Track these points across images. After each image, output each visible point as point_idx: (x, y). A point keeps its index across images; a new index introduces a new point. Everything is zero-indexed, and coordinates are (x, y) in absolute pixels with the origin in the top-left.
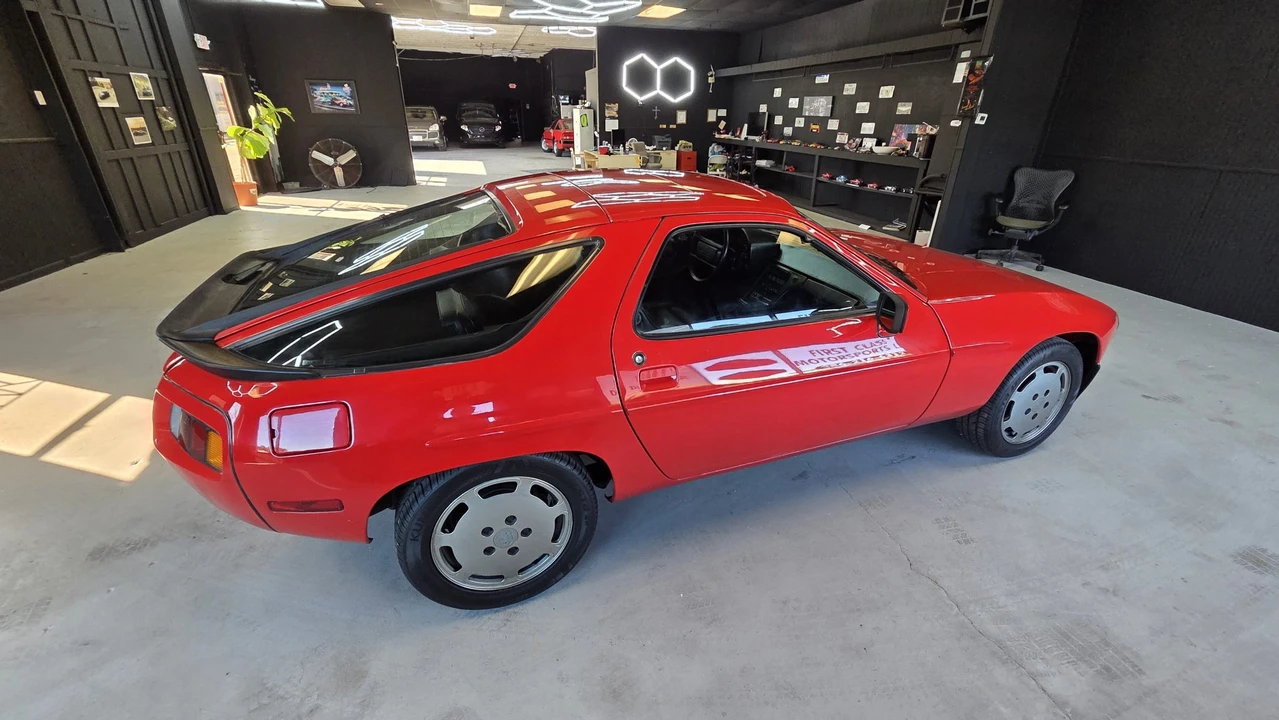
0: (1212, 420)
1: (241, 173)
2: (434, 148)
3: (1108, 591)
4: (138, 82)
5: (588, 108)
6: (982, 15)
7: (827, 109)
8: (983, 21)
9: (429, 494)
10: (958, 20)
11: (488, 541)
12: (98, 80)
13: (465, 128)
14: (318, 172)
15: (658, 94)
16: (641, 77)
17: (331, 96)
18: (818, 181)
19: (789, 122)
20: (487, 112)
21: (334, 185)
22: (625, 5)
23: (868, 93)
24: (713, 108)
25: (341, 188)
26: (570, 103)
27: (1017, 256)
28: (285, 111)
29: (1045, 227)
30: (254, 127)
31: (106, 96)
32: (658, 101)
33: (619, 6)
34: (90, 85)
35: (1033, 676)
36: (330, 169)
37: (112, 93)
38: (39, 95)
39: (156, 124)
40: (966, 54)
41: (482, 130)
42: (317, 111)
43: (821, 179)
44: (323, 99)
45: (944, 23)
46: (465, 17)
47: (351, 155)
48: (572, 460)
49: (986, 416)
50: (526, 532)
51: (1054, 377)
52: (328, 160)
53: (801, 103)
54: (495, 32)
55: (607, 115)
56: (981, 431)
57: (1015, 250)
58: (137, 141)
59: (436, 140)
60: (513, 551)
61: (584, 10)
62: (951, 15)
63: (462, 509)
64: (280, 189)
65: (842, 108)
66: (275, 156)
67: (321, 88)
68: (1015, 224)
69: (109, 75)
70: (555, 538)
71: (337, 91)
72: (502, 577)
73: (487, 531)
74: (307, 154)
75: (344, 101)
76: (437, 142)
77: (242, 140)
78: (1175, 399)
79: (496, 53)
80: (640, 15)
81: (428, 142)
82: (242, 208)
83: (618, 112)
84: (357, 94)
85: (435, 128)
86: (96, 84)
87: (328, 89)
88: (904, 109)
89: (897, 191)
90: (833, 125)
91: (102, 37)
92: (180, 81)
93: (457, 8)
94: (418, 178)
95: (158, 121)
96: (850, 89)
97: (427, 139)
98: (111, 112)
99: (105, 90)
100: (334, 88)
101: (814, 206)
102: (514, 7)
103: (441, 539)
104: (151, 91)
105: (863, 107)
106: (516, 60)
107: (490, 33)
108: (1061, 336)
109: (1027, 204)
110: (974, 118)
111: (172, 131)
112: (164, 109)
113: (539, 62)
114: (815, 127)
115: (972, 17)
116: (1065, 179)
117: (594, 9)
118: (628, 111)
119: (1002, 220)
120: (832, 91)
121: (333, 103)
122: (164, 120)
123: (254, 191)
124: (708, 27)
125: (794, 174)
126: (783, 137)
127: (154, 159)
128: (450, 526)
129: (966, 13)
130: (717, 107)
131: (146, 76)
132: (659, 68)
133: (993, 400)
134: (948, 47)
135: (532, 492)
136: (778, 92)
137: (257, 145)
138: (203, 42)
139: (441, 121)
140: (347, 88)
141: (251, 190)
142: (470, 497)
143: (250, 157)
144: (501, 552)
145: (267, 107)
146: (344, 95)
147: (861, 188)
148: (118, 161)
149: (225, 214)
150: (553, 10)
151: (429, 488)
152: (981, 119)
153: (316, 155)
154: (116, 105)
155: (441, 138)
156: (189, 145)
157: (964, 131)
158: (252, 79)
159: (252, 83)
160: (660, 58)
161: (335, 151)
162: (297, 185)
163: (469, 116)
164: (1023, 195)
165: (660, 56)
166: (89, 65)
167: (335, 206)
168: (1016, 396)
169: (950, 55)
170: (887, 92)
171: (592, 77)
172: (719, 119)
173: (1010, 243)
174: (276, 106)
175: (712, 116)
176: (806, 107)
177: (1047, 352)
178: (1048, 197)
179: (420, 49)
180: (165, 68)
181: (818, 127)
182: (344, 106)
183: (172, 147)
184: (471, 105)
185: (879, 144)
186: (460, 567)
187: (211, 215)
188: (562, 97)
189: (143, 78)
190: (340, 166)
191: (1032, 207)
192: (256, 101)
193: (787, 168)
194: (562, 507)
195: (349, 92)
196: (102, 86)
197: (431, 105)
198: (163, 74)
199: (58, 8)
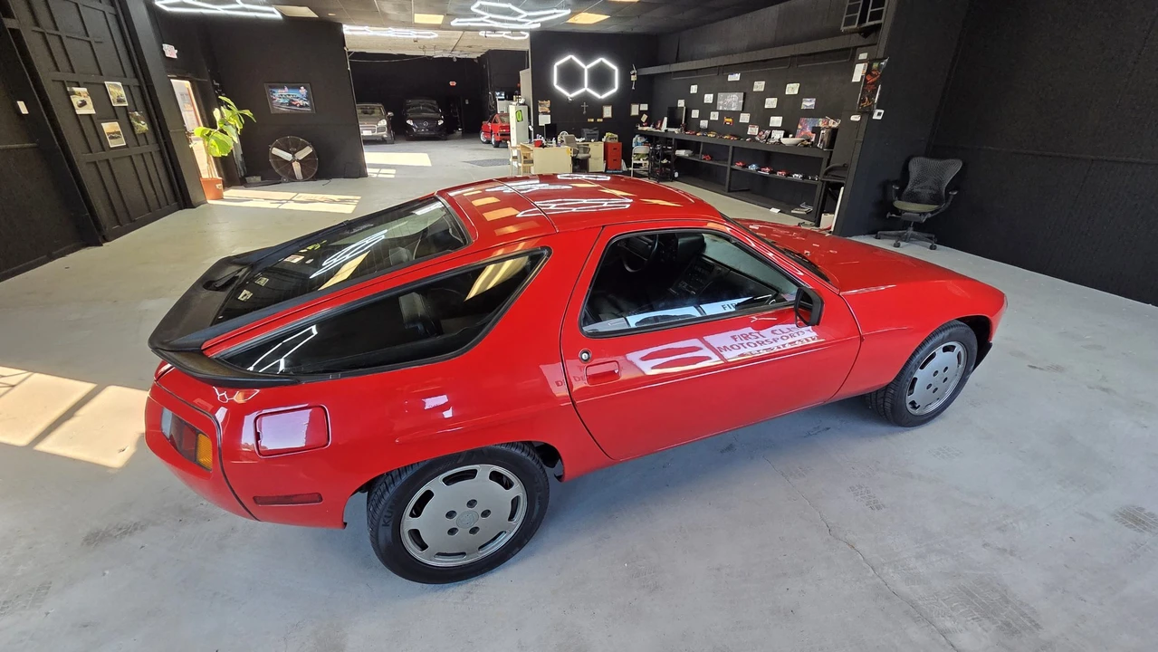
0: (1090, 388)
1: (207, 170)
2: (382, 141)
3: (1005, 550)
4: (112, 90)
5: (524, 104)
6: (877, 22)
7: (738, 104)
8: (878, 27)
9: (398, 483)
10: (856, 26)
11: (452, 523)
12: (76, 89)
13: (410, 122)
14: (278, 167)
15: (586, 92)
16: (571, 77)
17: (289, 98)
18: (732, 169)
19: (705, 115)
20: (430, 107)
21: (293, 178)
22: (555, 14)
23: (775, 89)
24: (636, 103)
25: (299, 181)
26: (506, 99)
27: (913, 236)
28: (247, 113)
29: (936, 211)
30: (219, 128)
31: (83, 104)
32: (586, 97)
33: (551, 15)
34: (68, 95)
35: (944, 633)
36: (289, 164)
37: (89, 101)
38: (21, 105)
39: (129, 127)
40: (863, 56)
41: (426, 124)
42: (277, 112)
43: (735, 167)
44: (282, 101)
45: (843, 29)
46: (410, 24)
47: (308, 150)
48: (526, 447)
49: (892, 392)
50: (486, 514)
51: (952, 356)
52: (287, 156)
53: (715, 99)
54: (436, 36)
55: (540, 111)
56: (888, 405)
57: (910, 231)
58: (113, 144)
59: (385, 134)
60: (474, 531)
61: (519, 19)
62: (849, 22)
63: (428, 495)
64: (243, 183)
65: (752, 103)
66: (238, 154)
67: (279, 91)
68: (910, 208)
69: (85, 85)
70: (511, 518)
71: (293, 93)
72: (464, 554)
73: (450, 515)
74: (268, 151)
75: (301, 102)
76: (385, 136)
77: (208, 140)
78: (1058, 369)
79: (438, 54)
80: (569, 21)
81: (377, 136)
82: (209, 202)
83: (550, 108)
84: (312, 96)
85: (383, 123)
86: (74, 93)
87: (285, 91)
88: (808, 103)
89: (803, 178)
90: (745, 118)
91: (78, 50)
92: (151, 88)
93: (403, 17)
94: (369, 170)
95: (132, 125)
96: (759, 86)
97: (376, 133)
98: (88, 118)
99: (82, 98)
100: (291, 91)
101: (729, 191)
102: (454, 16)
103: (409, 523)
104: (124, 97)
105: (771, 103)
106: (455, 60)
107: (432, 37)
108: (958, 319)
109: (919, 190)
110: (871, 114)
111: (144, 134)
112: (137, 113)
113: (476, 61)
114: (728, 121)
115: (868, 23)
116: (954, 167)
117: (528, 17)
118: (559, 106)
119: (899, 204)
120: (744, 88)
121: (290, 104)
122: (136, 123)
123: (219, 186)
124: (630, 31)
125: (711, 162)
126: (700, 129)
127: (128, 160)
128: (417, 511)
129: (862, 20)
130: (640, 102)
131: (119, 84)
132: (586, 68)
133: (898, 378)
134: (848, 49)
135: (491, 478)
136: (694, 89)
137: (221, 144)
138: (171, 51)
139: (389, 117)
140: (303, 91)
141: (217, 186)
142: (436, 485)
143: (215, 155)
144: (463, 532)
145: (230, 109)
146: (300, 96)
147: (771, 175)
148: (95, 163)
149: (194, 207)
150: (491, 19)
151: (398, 478)
152: (877, 115)
153: (276, 151)
154: (93, 112)
155: (389, 132)
156: (160, 146)
157: (863, 127)
158: (216, 84)
159: (216, 88)
160: (587, 59)
161: (292, 147)
162: (258, 179)
163: (413, 112)
164: (917, 182)
165: (587, 57)
166: (69, 76)
167: (295, 199)
168: (919, 374)
169: (849, 57)
170: (792, 89)
171: (526, 77)
172: (641, 113)
173: (905, 225)
174: (239, 109)
175: (635, 110)
176: (720, 102)
177: (945, 334)
178: (940, 183)
179: (367, 51)
180: (137, 76)
181: (731, 120)
182: (301, 106)
183: (144, 149)
184: (416, 102)
185: (786, 136)
186: (427, 547)
187: (181, 209)
188: (498, 94)
189: (116, 86)
190: (298, 161)
191: (926, 193)
192: (220, 104)
193: (703, 157)
194: (518, 489)
195: (305, 94)
196: (80, 94)
197: (379, 102)
198: (135, 82)
199: (37, 24)
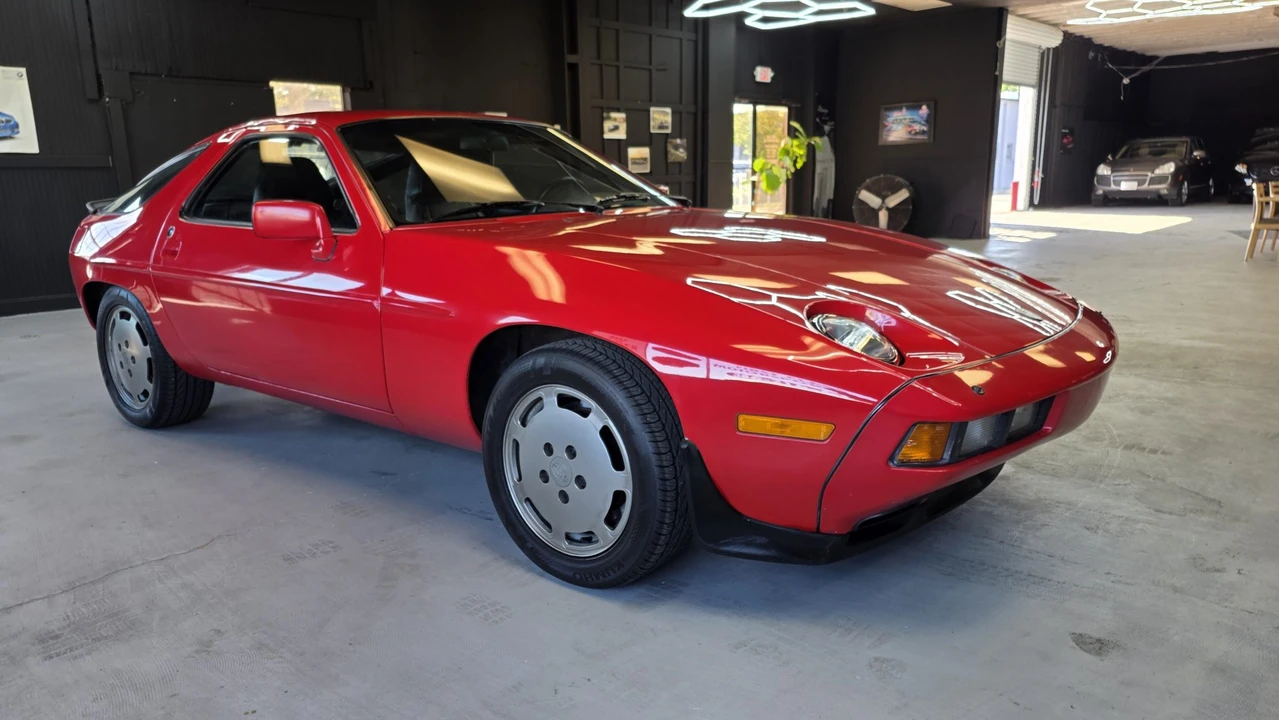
2: (1158, 201)
4: (656, 116)
12: (614, 115)
13: (1241, 169)
14: (859, 216)
17: (904, 123)
31: (616, 128)
34: (602, 120)
36: (874, 213)
37: (623, 127)
39: (662, 154)
44: (896, 127)
52: (876, 202)
59: (1163, 188)
67: (896, 114)
69: (626, 110)
71: (912, 115)
74: (855, 195)
75: (917, 127)
76: (1164, 192)
77: (761, 174)
84: (935, 117)
85: (1169, 168)
86: (609, 118)
87: (903, 114)
91: (634, 78)
92: (705, 114)
94: (992, 231)
95: (666, 152)
97: (1145, 186)
98: (615, 142)
99: (616, 124)
100: (909, 112)
104: (670, 125)
111: (680, 163)
112: (678, 141)
122: (673, 151)
131: (668, 110)
138: (764, 74)
140: (924, 110)
145: (797, 136)
146: (919, 119)
153: (864, 195)
154: (623, 137)
155: (1176, 185)
156: (695, 178)
158: (821, 109)
159: (820, 115)
161: (885, 190)
166: (610, 102)
180: (694, 103)
182: (916, 133)
183: (673, 178)
189: (665, 112)
190: (888, 209)
195: (925, 116)
196: (615, 120)
197: (1186, 135)
198: (692, 109)
199: (599, 57)
